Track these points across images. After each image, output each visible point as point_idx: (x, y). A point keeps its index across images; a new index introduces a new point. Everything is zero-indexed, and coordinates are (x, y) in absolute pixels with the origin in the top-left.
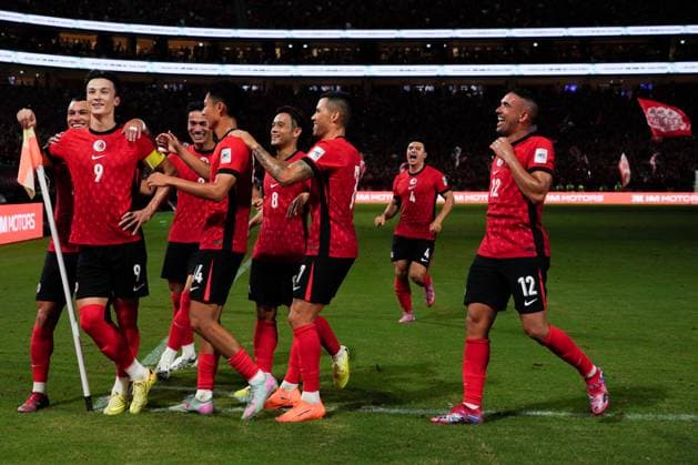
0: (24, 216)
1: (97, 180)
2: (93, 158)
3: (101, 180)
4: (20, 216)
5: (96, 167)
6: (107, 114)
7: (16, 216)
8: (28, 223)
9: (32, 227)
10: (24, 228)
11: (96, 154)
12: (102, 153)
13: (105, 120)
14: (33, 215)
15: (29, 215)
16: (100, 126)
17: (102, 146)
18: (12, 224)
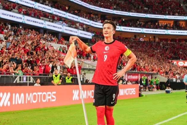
0: (131, 89)
1: (105, 61)
2: (104, 52)
3: (106, 61)
4: (129, 89)
5: (105, 56)
6: (110, 37)
7: (127, 89)
8: (132, 92)
9: (134, 94)
10: (131, 94)
11: (106, 51)
12: (108, 51)
13: (109, 39)
14: (135, 89)
15: (133, 89)
16: (107, 41)
17: (108, 48)
18: (126, 92)
